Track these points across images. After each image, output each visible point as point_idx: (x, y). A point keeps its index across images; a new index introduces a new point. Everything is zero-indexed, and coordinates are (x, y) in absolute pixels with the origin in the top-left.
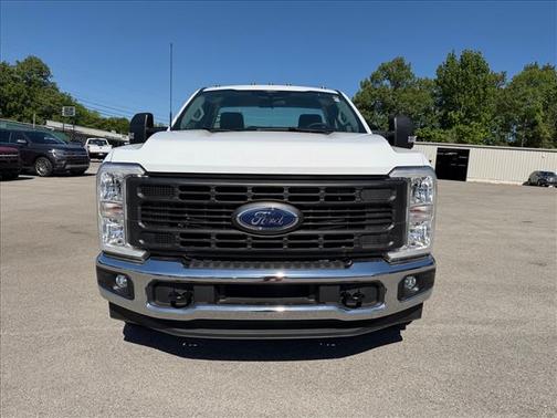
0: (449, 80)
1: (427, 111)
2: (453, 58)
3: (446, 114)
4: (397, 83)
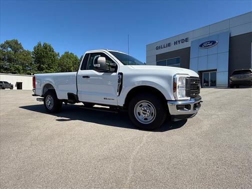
0: (40, 53)
3: (40, 65)
4: (15, 50)
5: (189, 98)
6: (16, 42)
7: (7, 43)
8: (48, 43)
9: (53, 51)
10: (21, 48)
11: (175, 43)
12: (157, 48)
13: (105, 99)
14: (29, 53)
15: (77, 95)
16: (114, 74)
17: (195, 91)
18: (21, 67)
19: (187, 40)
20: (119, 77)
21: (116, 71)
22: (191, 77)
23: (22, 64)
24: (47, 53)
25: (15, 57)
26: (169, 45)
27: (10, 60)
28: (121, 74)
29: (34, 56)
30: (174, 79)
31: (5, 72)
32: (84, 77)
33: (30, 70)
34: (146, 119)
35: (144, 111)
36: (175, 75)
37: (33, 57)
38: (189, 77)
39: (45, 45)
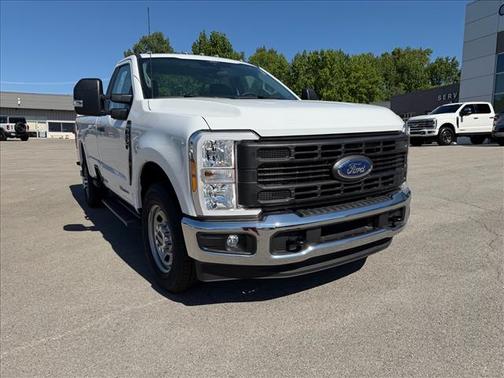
5: (257, 212)
13: (121, 188)
17: (292, 187)
20: (126, 131)
22: (264, 140)
28: (129, 125)
36: (194, 135)
38: (257, 138)
39: (214, 36)
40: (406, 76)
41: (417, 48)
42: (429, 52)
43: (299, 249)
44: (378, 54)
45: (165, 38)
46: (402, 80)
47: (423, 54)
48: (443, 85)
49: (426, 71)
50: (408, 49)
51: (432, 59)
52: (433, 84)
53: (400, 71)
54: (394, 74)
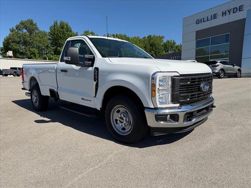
0: (56, 34)
1: (47, 46)
2: (57, 23)
3: (56, 48)
4: (31, 32)
5: (178, 105)
6: (31, 22)
7: (22, 23)
8: (65, 21)
9: (71, 31)
10: (37, 28)
11: (224, 14)
12: (198, 22)
13: (82, 99)
14: (45, 34)
15: (57, 92)
16: (90, 69)
17: (189, 94)
18: (36, 51)
19: (241, 8)
20: (95, 72)
21: (92, 65)
22: (181, 75)
23: (38, 48)
24: (64, 34)
25: (31, 39)
26: (215, 17)
27: (25, 43)
28: (97, 69)
29: (51, 38)
30: (153, 78)
31: (21, 56)
32: (62, 71)
33: (47, 54)
34: (124, 129)
35: (121, 119)
36: (154, 74)
37: (49, 39)
38: (179, 75)
39: (62, 23)
40: (154, 48)
41: (158, 35)
42: (163, 37)
43: (190, 120)
44: (141, 37)
45: (34, 23)
46: (153, 50)
47: (161, 38)
48: (170, 52)
49: (163, 46)
50: (154, 35)
51: (165, 41)
52: (165, 52)
53: (152, 45)
54: (148, 46)
